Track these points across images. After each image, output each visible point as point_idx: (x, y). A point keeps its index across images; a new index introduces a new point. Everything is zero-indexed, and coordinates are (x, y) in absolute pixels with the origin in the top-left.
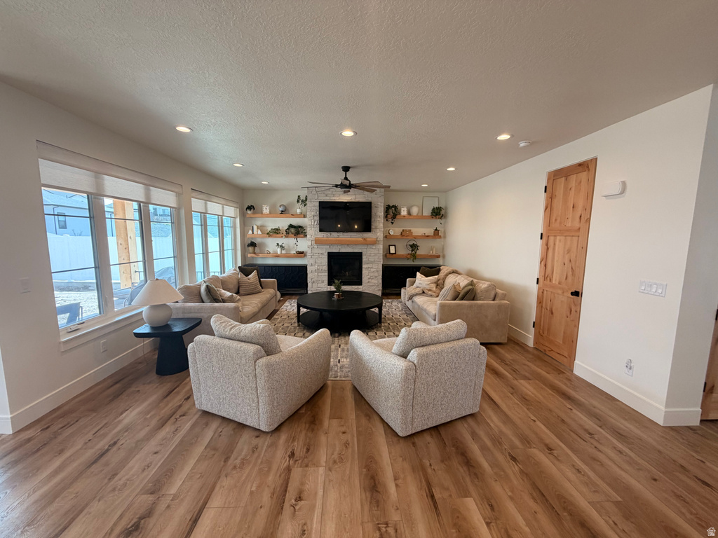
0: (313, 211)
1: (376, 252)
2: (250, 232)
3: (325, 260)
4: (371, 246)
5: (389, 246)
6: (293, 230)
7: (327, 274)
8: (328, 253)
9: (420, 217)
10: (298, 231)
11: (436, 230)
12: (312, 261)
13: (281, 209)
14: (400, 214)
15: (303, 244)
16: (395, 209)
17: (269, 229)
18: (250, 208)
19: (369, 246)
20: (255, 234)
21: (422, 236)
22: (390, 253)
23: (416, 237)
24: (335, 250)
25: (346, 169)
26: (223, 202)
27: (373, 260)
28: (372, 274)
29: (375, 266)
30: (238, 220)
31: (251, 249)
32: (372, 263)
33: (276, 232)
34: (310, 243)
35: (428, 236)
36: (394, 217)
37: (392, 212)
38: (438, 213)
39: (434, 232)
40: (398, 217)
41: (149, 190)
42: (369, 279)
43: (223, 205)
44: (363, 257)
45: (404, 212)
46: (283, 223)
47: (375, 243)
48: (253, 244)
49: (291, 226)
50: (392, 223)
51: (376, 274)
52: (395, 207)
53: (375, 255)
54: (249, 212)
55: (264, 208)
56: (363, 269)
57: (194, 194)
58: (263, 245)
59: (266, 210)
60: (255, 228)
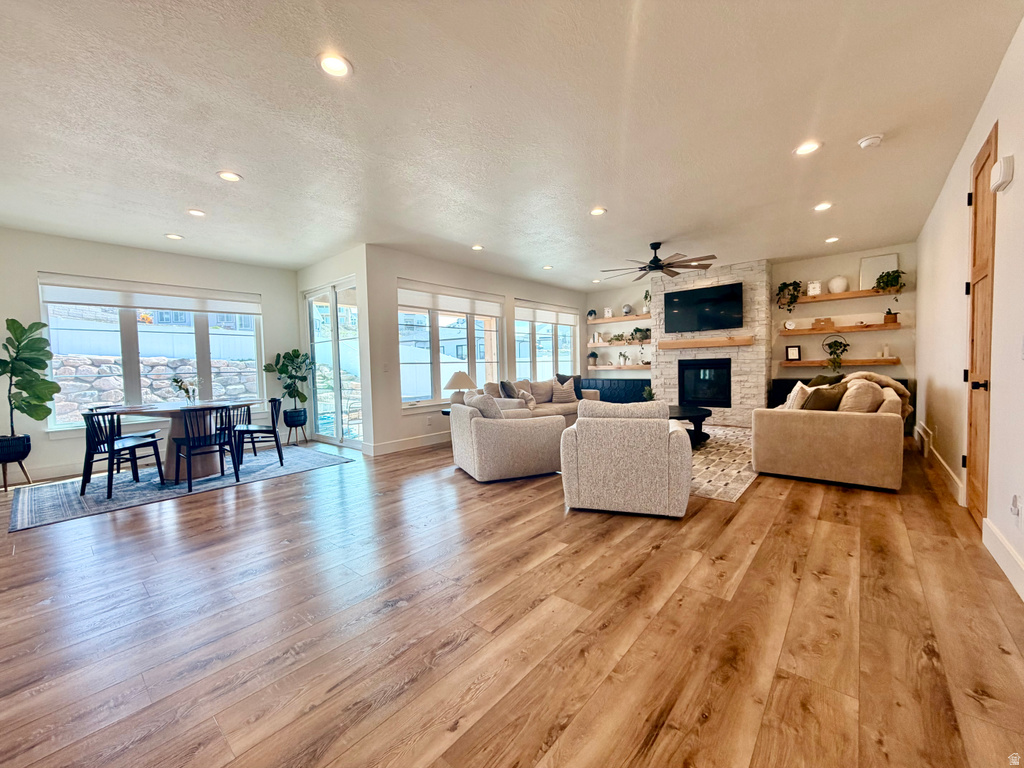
0: (658, 306)
1: (753, 357)
2: (591, 341)
3: (674, 371)
4: (744, 348)
5: (787, 348)
6: (638, 335)
7: (677, 390)
8: (680, 361)
9: (851, 295)
10: (644, 335)
11: (889, 313)
12: (658, 373)
13: (624, 310)
14: (805, 293)
15: (648, 351)
16: (795, 289)
17: (612, 336)
18: (592, 313)
19: (742, 348)
20: (597, 344)
21: (857, 327)
22: (788, 359)
23: (839, 332)
24: (689, 356)
25: (656, 246)
26: (557, 309)
27: (748, 370)
28: (747, 391)
29: (752, 379)
30: (578, 328)
31: (591, 360)
32: (746, 373)
33: (619, 338)
34: (654, 349)
35: (868, 326)
36: (794, 300)
37: (789, 295)
38: (891, 282)
39: (885, 318)
40: (802, 299)
41: (474, 303)
42: (742, 398)
43: (557, 312)
44: (733, 365)
45: (814, 290)
46: (627, 327)
47: (750, 343)
48: (594, 355)
49: (637, 330)
50: (790, 310)
51: (755, 391)
52: (796, 285)
53: (753, 361)
54: (590, 318)
55: (606, 311)
56: (732, 384)
57: (518, 303)
58: (605, 356)
59: (608, 313)
60: (596, 335)
